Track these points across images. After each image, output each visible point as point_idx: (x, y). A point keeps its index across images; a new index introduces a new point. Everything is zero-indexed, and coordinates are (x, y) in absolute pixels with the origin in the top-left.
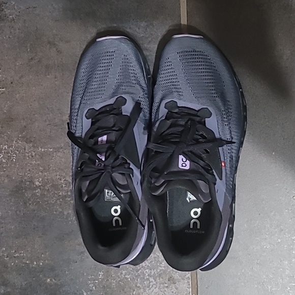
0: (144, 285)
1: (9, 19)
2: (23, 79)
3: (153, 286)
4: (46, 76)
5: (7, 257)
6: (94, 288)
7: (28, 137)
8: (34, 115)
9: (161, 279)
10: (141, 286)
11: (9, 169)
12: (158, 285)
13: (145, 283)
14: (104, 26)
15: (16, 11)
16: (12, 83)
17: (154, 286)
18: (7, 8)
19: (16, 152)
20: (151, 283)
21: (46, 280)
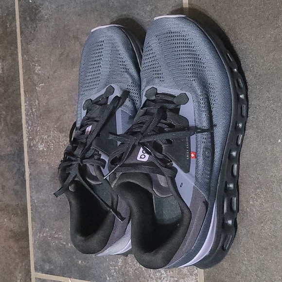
0: (156, 276)
1: (45, 19)
2: (56, 74)
3: (164, 279)
4: (72, 69)
5: (50, 237)
6: (115, 273)
7: (61, 127)
8: (65, 106)
9: (171, 272)
10: (153, 277)
11: (49, 157)
12: (169, 278)
13: (157, 274)
14: (116, 15)
15: (50, 11)
16: (48, 78)
17: (166, 279)
18: (43, 9)
19: (53, 141)
20: (163, 276)
21: (78, 261)
